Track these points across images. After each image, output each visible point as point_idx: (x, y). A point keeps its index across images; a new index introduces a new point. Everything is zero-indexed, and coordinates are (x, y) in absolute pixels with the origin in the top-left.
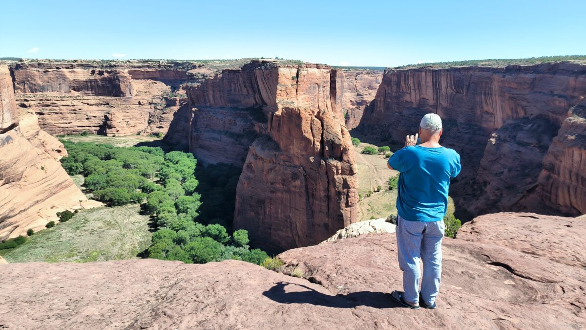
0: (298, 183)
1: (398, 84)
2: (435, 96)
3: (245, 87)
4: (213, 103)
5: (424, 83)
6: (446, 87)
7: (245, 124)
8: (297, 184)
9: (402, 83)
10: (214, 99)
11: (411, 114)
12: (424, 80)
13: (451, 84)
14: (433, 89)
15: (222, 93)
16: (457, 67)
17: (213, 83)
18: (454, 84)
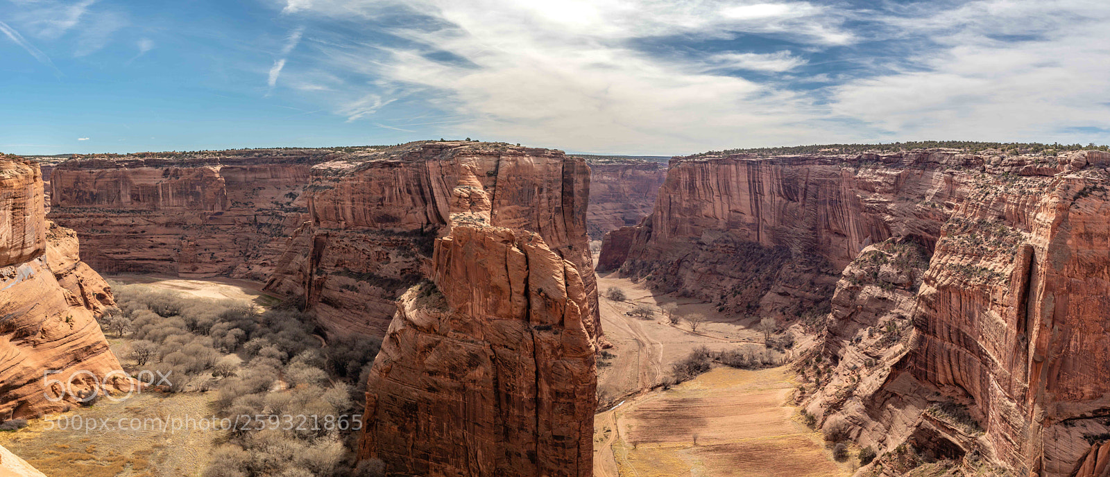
0: (478, 373)
1: (692, 187)
2: (754, 206)
3: (409, 192)
4: (350, 221)
5: (734, 184)
6: (771, 193)
7: (406, 260)
8: (477, 375)
9: (698, 183)
10: (353, 214)
11: (715, 241)
12: (734, 179)
13: (779, 185)
14: (751, 195)
15: (367, 203)
16: (786, 156)
17: (352, 185)
18: (783, 185)
